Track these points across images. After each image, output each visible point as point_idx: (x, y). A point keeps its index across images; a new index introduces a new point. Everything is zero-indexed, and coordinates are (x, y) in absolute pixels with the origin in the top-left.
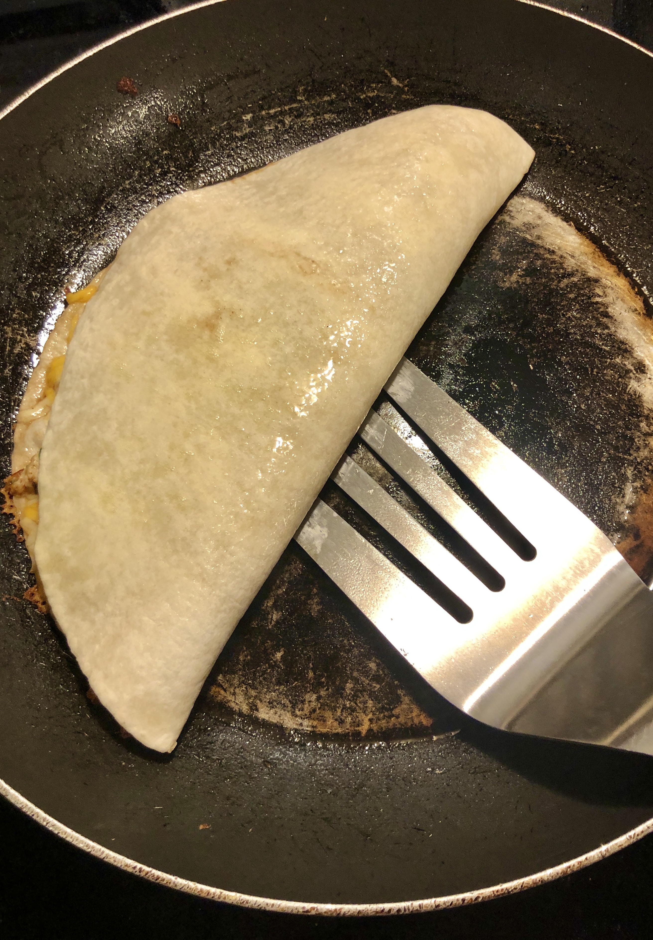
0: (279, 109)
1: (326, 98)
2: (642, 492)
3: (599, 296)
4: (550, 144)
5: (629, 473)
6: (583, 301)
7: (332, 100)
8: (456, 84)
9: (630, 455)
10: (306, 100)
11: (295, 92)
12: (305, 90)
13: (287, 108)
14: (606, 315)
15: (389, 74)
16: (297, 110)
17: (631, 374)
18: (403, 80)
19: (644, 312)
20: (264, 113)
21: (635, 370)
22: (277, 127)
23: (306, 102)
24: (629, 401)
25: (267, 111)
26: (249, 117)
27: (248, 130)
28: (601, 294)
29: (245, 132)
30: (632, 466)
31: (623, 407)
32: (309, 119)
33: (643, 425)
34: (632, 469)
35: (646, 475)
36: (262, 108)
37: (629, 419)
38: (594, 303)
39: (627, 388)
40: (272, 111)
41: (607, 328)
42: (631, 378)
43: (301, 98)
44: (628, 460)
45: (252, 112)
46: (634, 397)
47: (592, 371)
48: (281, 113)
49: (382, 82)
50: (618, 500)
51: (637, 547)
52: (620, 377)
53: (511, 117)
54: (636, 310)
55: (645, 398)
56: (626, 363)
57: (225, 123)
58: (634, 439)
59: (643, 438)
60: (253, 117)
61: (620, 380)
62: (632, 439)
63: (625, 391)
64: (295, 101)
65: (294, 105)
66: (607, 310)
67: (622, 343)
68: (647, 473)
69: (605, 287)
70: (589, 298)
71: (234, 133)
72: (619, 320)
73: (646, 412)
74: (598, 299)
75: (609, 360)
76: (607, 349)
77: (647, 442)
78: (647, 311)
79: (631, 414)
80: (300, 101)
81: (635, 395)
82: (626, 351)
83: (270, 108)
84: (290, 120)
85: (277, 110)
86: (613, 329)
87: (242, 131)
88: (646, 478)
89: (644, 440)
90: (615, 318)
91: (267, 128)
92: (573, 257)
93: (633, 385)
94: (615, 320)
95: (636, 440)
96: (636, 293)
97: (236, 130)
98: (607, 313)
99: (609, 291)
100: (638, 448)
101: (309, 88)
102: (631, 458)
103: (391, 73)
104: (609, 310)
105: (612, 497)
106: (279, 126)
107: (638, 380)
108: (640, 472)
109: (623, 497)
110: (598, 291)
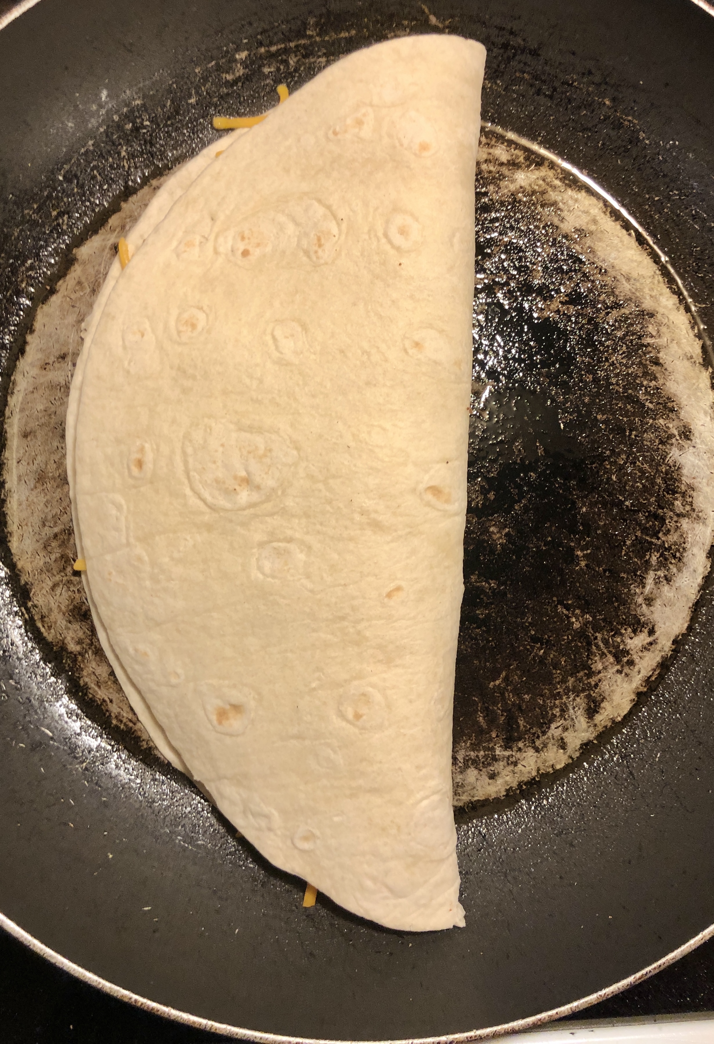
0: (283, 46)
1: (344, 35)
2: (665, 582)
3: (652, 336)
4: (620, 126)
5: (654, 559)
6: (631, 341)
7: (351, 38)
8: (511, 33)
9: (658, 538)
10: (317, 35)
11: (305, 25)
12: (317, 24)
13: (292, 45)
14: (656, 362)
15: (426, 10)
16: (305, 47)
17: (674, 440)
18: (444, 20)
19: (701, 361)
20: (262, 50)
21: (680, 435)
22: (278, 69)
23: (318, 39)
24: (667, 473)
25: (267, 48)
26: (243, 55)
27: (241, 72)
28: (654, 334)
29: (237, 75)
30: (658, 552)
31: (659, 481)
32: (320, 60)
33: (678, 503)
34: (658, 555)
35: (671, 563)
36: (261, 44)
37: (664, 496)
38: (643, 345)
39: (666, 457)
40: (274, 49)
41: (655, 379)
42: (672, 445)
43: (311, 33)
44: (655, 545)
45: (248, 50)
46: (673, 469)
47: (630, 435)
48: (286, 51)
49: (417, 20)
50: (637, 590)
51: (651, 644)
52: (662, 442)
53: (576, 84)
54: (691, 357)
55: (685, 471)
56: (671, 426)
57: (213, 63)
58: (665, 520)
59: (675, 518)
60: (249, 55)
61: (660, 446)
62: (662, 520)
63: (664, 460)
64: (304, 36)
65: (302, 42)
66: (658, 355)
67: (669, 398)
68: (673, 561)
69: (660, 324)
70: (640, 337)
71: (224, 75)
72: (670, 369)
73: (683, 488)
74: (649, 340)
75: (651, 421)
76: (651, 406)
77: (679, 525)
78: (704, 360)
79: (668, 490)
80: (311, 37)
81: (675, 466)
82: (672, 410)
83: (271, 44)
84: (295, 60)
85: (279, 47)
86: (661, 381)
87: (233, 73)
88: (671, 566)
89: (676, 522)
90: (665, 366)
91: (266, 70)
92: (628, 279)
93: (674, 454)
94: (666, 369)
95: (667, 521)
96: (695, 336)
97: (228, 72)
98: (657, 358)
99: (663, 329)
100: (669, 531)
101: (323, 20)
102: (659, 542)
103: (429, 10)
104: (660, 355)
105: (632, 586)
106: (282, 67)
107: (681, 448)
108: (666, 559)
109: (644, 587)
110: (651, 329)
